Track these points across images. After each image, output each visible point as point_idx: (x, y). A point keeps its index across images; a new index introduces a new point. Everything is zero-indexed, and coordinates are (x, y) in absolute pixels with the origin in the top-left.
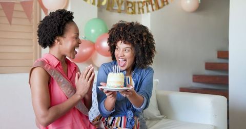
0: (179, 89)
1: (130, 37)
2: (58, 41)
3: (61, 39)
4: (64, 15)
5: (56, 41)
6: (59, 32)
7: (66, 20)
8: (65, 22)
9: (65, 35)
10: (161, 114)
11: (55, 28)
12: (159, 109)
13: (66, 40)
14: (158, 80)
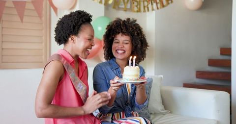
0: (182, 85)
1: (131, 29)
2: (72, 39)
3: (75, 38)
4: (82, 16)
5: (70, 39)
6: (73, 31)
7: (82, 21)
8: (81, 22)
9: (79, 35)
10: (165, 109)
11: (70, 27)
12: (163, 104)
13: (79, 39)
14: (162, 76)
